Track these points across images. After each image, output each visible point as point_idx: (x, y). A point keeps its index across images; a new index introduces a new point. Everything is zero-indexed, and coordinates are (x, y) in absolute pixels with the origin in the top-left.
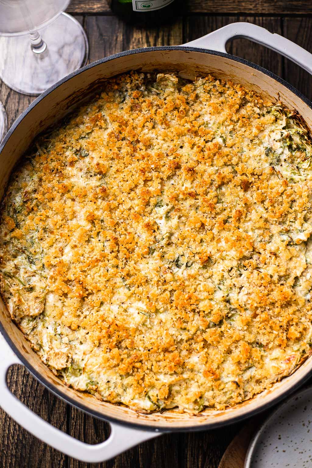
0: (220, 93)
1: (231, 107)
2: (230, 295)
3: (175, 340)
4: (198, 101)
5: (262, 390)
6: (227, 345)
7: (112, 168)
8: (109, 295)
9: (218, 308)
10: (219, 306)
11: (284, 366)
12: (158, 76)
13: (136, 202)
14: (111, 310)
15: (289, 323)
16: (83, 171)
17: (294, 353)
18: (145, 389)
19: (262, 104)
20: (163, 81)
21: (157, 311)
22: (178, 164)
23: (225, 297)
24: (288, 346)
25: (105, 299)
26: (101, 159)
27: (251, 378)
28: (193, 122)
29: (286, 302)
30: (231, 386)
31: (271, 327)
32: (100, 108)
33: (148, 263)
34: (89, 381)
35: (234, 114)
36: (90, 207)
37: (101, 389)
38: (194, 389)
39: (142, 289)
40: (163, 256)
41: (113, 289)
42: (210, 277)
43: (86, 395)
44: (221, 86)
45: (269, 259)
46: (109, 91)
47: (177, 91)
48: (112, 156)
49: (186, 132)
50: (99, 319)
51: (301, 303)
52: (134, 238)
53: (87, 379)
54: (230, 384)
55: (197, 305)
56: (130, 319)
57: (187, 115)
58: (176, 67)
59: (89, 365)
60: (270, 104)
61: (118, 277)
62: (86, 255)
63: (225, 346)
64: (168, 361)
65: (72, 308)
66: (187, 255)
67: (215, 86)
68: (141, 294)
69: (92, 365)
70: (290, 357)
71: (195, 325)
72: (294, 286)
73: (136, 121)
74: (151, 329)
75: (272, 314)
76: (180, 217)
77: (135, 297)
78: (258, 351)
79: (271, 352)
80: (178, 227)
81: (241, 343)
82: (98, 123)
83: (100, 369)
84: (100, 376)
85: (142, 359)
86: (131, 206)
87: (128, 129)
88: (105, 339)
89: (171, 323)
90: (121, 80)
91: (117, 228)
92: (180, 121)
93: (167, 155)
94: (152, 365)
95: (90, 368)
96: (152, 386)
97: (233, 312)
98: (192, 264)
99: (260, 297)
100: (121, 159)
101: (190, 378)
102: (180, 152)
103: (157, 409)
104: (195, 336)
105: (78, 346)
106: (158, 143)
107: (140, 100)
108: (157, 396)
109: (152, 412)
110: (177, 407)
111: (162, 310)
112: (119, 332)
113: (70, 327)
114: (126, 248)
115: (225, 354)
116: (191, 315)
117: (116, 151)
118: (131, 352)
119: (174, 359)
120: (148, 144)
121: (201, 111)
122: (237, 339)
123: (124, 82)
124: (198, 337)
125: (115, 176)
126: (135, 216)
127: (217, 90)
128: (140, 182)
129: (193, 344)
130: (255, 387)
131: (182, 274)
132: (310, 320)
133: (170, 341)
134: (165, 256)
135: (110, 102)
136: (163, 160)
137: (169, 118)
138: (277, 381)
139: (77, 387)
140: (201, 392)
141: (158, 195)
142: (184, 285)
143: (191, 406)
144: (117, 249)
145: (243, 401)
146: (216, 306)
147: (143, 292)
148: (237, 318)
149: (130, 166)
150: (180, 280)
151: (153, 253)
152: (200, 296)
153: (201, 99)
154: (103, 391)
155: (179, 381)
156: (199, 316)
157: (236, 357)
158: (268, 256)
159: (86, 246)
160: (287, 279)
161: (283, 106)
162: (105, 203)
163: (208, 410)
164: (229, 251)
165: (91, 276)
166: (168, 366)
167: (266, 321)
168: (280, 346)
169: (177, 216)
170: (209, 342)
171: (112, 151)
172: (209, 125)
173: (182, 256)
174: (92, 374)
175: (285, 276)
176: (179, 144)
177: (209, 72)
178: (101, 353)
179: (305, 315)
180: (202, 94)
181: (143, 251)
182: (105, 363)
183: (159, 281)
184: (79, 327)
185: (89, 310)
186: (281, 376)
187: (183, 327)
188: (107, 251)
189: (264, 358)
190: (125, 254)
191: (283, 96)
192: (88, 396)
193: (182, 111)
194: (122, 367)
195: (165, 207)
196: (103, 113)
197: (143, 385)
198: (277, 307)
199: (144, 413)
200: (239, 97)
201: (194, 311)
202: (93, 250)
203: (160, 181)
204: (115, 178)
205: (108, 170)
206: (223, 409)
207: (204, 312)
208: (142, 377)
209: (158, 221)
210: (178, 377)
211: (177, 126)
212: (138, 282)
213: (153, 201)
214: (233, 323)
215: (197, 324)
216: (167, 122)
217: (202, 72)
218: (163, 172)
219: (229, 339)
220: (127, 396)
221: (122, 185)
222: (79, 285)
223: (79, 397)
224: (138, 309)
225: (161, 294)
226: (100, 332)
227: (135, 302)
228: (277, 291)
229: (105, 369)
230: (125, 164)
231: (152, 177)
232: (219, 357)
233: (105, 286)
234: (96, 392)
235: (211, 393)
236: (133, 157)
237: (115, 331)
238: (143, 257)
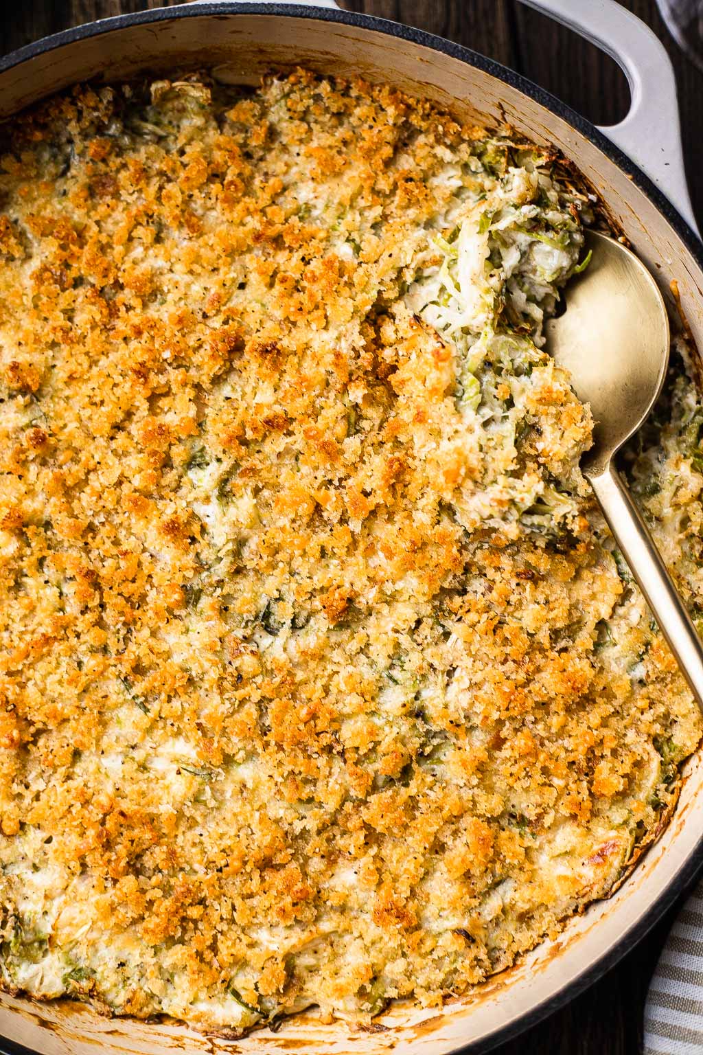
0: (333, 114)
1: (369, 154)
2: (425, 694)
3: (286, 833)
4: (276, 145)
5: (537, 940)
6: (429, 834)
7: (55, 371)
8: (93, 731)
9: (394, 735)
10: (395, 730)
11: (589, 873)
12: (153, 88)
13: (134, 461)
14: (103, 771)
15: (593, 752)
17: (613, 833)
18: (223, 973)
19: (458, 134)
20: (171, 100)
21: (228, 760)
22: (237, 339)
23: (408, 705)
24: (595, 814)
25: (82, 744)
26: (23, 348)
27: (504, 911)
28: (268, 210)
29: (580, 697)
30: (453, 943)
31: (545, 771)
32: (4, 200)
33: (187, 631)
34: (69, 969)
35: (380, 173)
36: (9, 491)
37: (105, 986)
38: (354, 959)
39: (179, 704)
40: (226, 609)
41: (100, 713)
42: (361, 651)
43: (66, 1007)
44: (336, 96)
45: (516, 592)
46: (22, 149)
47: (214, 124)
48: (52, 336)
49: (250, 242)
50: (73, 802)
51: (621, 695)
52: (140, 564)
53: (62, 964)
54: (449, 935)
55: (336, 732)
56: (158, 791)
57: (248, 192)
58: (201, 58)
59: (64, 927)
60: (479, 134)
61: (109, 678)
62: (17, 627)
63: (426, 838)
64: (273, 892)
66: (290, 598)
67: (317, 98)
68: (180, 718)
69: (70, 924)
70: (603, 845)
71: (337, 787)
72: (598, 645)
73: (109, 226)
74: (218, 809)
75: (543, 734)
76: (257, 491)
77: (164, 728)
78: (517, 837)
79: (550, 836)
80: (257, 521)
81: (467, 821)
83: (94, 935)
84: (96, 951)
85: (202, 895)
86: (122, 475)
87: (88, 252)
88: (97, 855)
89: (270, 788)
90: (48, 115)
91: (90, 540)
92: (231, 211)
93: (205, 316)
94: (234, 909)
95: (69, 935)
96: (241, 963)
97: (435, 742)
98: (308, 621)
99: (505, 693)
100: (78, 343)
101: (340, 930)
102: (239, 300)
103: (262, 1021)
104: (339, 817)
105: (28, 875)
106: (177, 282)
107: (111, 164)
108: (257, 989)
109: (247, 1032)
110: (314, 1006)
111: (242, 754)
112: (133, 828)
114: (120, 594)
115: (428, 856)
116: (322, 761)
117: (60, 320)
118: (172, 881)
119: (289, 888)
120: (147, 290)
121: (286, 173)
122: (455, 813)
123: (59, 119)
124: (348, 817)
125: (67, 392)
126: (135, 503)
127: (327, 110)
128: (137, 404)
129: (338, 837)
130: (518, 936)
131: (285, 650)
132: (649, 735)
133: (274, 839)
134: (231, 606)
135: (28, 179)
136: (194, 331)
137: (198, 205)
138: (576, 911)
139: (39, 990)
140: (373, 965)
141: (190, 436)
142: (293, 683)
143: (352, 1004)
144: (97, 601)
145: (488, 977)
146: (387, 729)
147: (183, 711)
148: (448, 754)
149: (104, 362)
150: (280, 670)
151: (197, 600)
152: (340, 705)
153: (285, 140)
154: (110, 990)
155: (312, 941)
156: (345, 762)
157: (457, 861)
158: (514, 586)
159: (14, 603)
160: (575, 632)
161: (519, 136)
162: (48, 474)
163: (399, 1007)
164: (401, 579)
165: (35, 684)
166: (275, 908)
167: (528, 754)
168: (574, 817)
169: (249, 490)
170: (379, 829)
171: (50, 322)
172: (315, 213)
173: (277, 600)
174: (74, 951)
175: (568, 627)
176: (234, 280)
177: (298, 60)
178: (92, 891)
179: (635, 724)
180: (284, 125)
181: (168, 600)
182: (105, 918)
183: (221, 678)
184: (22, 825)
185: (45, 775)
186: (585, 900)
187: (304, 796)
188: (72, 608)
189: (534, 855)
190: (122, 613)
191: (514, 112)
192: (72, 1009)
193: (232, 183)
194: (151, 926)
195: (214, 464)
196: (12, 213)
197: (216, 965)
198: (556, 713)
199: (227, 1037)
200: (391, 122)
201: (329, 749)
202: (32, 609)
203: (190, 393)
204: (68, 398)
205: (44, 380)
206: (437, 1005)
207: (357, 748)
208: (208, 943)
209: (200, 509)
210: (306, 934)
211: (224, 227)
212: (166, 687)
213: (180, 455)
214: (439, 769)
215: (341, 785)
216: (194, 220)
217: (278, 63)
218: (199, 367)
219: (434, 815)
220: (176, 994)
221: (90, 418)
222: (7, 715)
223: (44, 1023)
224: (176, 760)
225: (233, 714)
226: (82, 835)
227: (166, 741)
228: (549, 670)
229: (108, 933)
230: (90, 357)
231: (168, 384)
232: (411, 867)
233: (78, 707)
234: (92, 997)
235: (400, 965)
236: (111, 333)
237: (122, 829)
238: (171, 615)
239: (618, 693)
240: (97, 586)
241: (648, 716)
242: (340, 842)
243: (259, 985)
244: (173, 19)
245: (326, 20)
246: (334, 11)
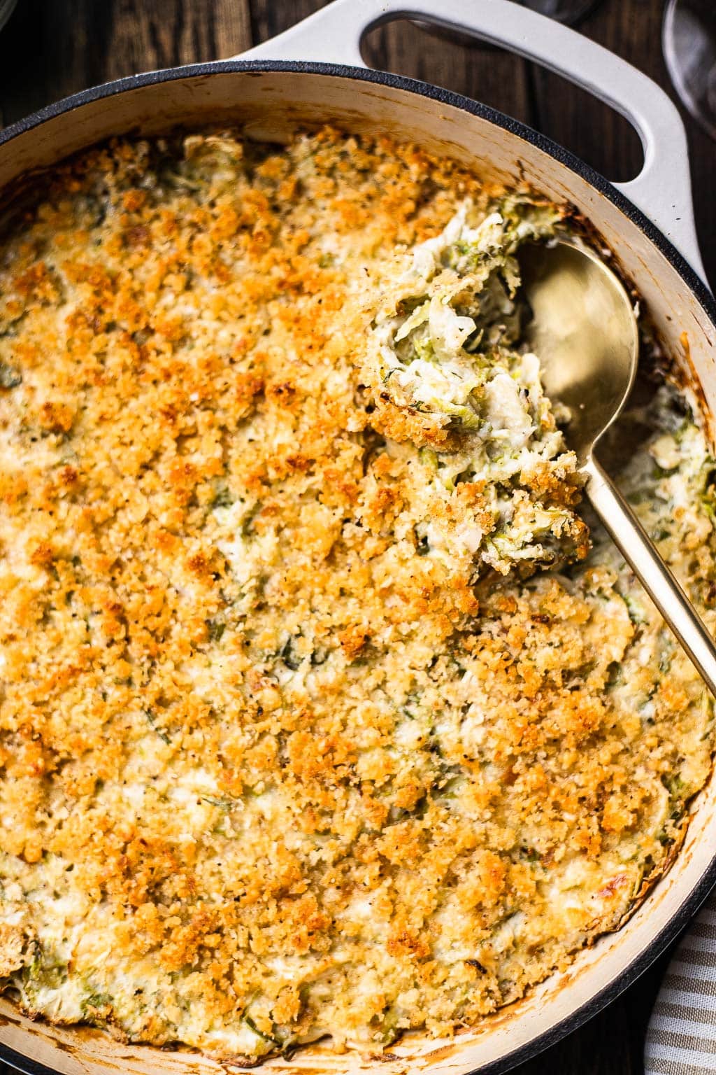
0: (359, 171)
1: (392, 208)
2: (440, 730)
3: (303, 865)
4: (303, 200)
5: (547, 973)
6: (443, 866)
7: (87, 412)
8: (116, 761)
9: (410, 768)
10: (411, 763)
11: (598, 906)
12: (187, 142)
13: (161, 499)
14: (125, 800)
15: (603, 788)
16: (10, 427)
17: (622, 868)
18: (239, 1001)
20: (203, 155)
21: (247, 792)
22: (262, 383)
23: (423, 740)
24: (604, 849)
25: (106, 774)
26: (56, 389)
27: (515, 944)
28: (294, 260)
29: (591, 735)
30: (465, 974)
31: (556, 806)
32: (40, 248)
33: (210, 665)
34: (88, 996)
35: (401, 226)
36: (40, 527)
37: (122, 1013)
38: (367, 990)
39: (200, 736)
40: (248, 643)
41: (123, 744)
42: (378, 687)
43: (83, 1033)
44: (361, 153)
45: (531, 634)
46: (59, 199)
47: (244, 179)
48: (84, 378)
49: (274, 289)
50: (95, 830)
51: (630, 734)
52: (165, 600)
53: (81, 990)
54: (461, 966)
55: (353, 765)
56: (178, 821)
57: (275, 243)
58: (233, 114)
59: (83, 954)
60: (499, 191)
61: (133, 710)
62: (44, 659)
63: (439, 869)
64: (289, 922)
65: (21, 804)
66: (310, 634)
67: (344, 155)
68: (201, 749)
69: (90, 951)
70: (612, 879)
71: (353, 819)
72: (609, 685)
73: (141, 274)
74: (236, 839)
75: (555, 770)
76: (279, 530)
77: (185, 759)
78: (528, 870)
79: (560, 870)
80: (279, 559)
81: (480, 854)
82: (36, 291)
83: (112, 962)
84: (114, 978)
85: (220, 923)
86: (149, 513)
87: (120, 298)
88: (118, 882)
89: (287, 820)
90: (86, 167)
91: (117, 575)
92: (259, 261)
93: (232, 361)
94: (250, 938)
95: (87, 963)
96: (256, 992)
97: (450, 776)
98: (326, 657)
99: (518, 729)
100: (110, 384)
101: (354, 961)
102: (264, 346)
103: (276, 1050)
104: (355, 849)
105: (49, 902)
106: (206, 329)
107: (144, 215)
108: (271, 1017)
109: (261, 1060)
110: (327, 1037)
111: (261, 786)
112: (153, 857)
113: (21, 857)
114: (145, 628)
115: (440, 888)
116: (339, 793)
117: (92, 362)
118: (191, 910)
119: (304, 917)
120: (177, 335)
121: (312, 225)
122: (468, 846)
123: (95, 170)
124: (363, 848)
125: (98, 432)
126: (162, 539)
127: (353, 166)
128: (165, 444)
129: (353, 869)
130: (528, 969)
131: (305, 684)
132: (658, 772)
133: (291, 869)
134: (253, 641)
135: (64, 228)
136: (220, 376)
137: (226, 256)
138: (585, 945)
139: (57, 1015)
140: (386, 995)
142: (312, 717)
143: (365, 1033)
144: (122, 635)
145: (499, 1008)
146: (403, 763)
147: (205, 743)
148: (462, 788)
149: (133, 403)
150: (300, 704)
151: (220, 635)
152: (357, 739)
153: (312, 194)
154: (127, 1017)
155: (327, 970)
156: (361, 794)
157: (469, 894)
159: (42, 635)
160: (588, 672)
161: (536, 193)
162: (78, 511)
163: (411, 1038)
165: (61, 715)
166: (291, 937)
167: (540, 789)
168: (584, 851)
169: (272, 529)
170: (394, 861)
171: (83, 365)
173: (298, 636)
174: (93, 978)
175: (581, 668)
176: (259, 327)
177: (326, 118)
178: (112, 918)
179: (643, 761)
180: (311, 180)
181: (192, 634)
182: (124, 944)
183: (243, 711)
184: (44, 853)
185: (68, 804)
186: (594, 933)
187: (321, 828)
188: (99, 641)
189: (545, 888)
190: (146, 647)
191: (532, 169)
192: (90, 1036)
193: (260, 234)
194: (169, 953)
195: (238, 504)
196: (49, 260)
197: (232, 993)
198: (567, 749)
199: (241, 1066)
200: (414, 178)
201: (345, 782)
202: (59, 642)
203: (216, 434)
204: (98, 438)
205: (76, 421)
206: (448, 1035)
207: (373, 782)
208: (225, 971)
209: (225, 547)
210: (321, 963)
211: (251, 276)
212: (188, 718)
213: (205, 494)
214: (452, 803)
215: (357, 817)
216: (223, 269)
217: (307, 121)
218: (225, 410)
219: (448, 848)
220: (191, 1022)
221: (119, 458)
222: (32, 743)
223: (62, 1046)
224: (197, 791)
225: (253, 746)
226: (103, 863)
227: (187, 771)
228: (562, 707)
229: (126, 960)
230: (121, 399)
231: (195, 426)
232: (425, 898)
233: (102, 737)
234: (109, 1023)
235: (413, 995)
236: (142, 376)
237: (142, 858)
238: (194, 649)
239: (628, 730)
240: (123, 620)
241: (658, 753)
242: (356, 874)
243: (274, 1013)
244: (209, 75)
245: (355, 78)
246: (362, 70)
